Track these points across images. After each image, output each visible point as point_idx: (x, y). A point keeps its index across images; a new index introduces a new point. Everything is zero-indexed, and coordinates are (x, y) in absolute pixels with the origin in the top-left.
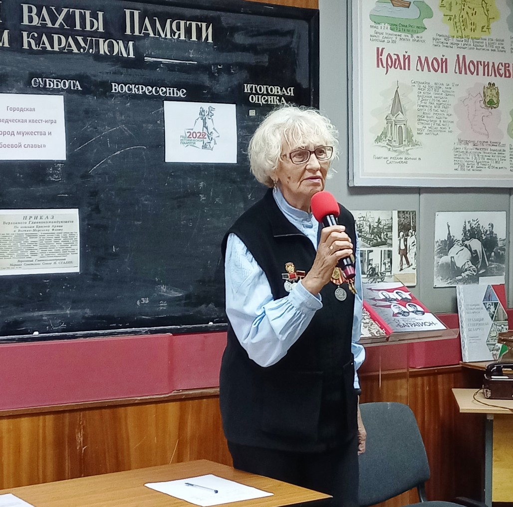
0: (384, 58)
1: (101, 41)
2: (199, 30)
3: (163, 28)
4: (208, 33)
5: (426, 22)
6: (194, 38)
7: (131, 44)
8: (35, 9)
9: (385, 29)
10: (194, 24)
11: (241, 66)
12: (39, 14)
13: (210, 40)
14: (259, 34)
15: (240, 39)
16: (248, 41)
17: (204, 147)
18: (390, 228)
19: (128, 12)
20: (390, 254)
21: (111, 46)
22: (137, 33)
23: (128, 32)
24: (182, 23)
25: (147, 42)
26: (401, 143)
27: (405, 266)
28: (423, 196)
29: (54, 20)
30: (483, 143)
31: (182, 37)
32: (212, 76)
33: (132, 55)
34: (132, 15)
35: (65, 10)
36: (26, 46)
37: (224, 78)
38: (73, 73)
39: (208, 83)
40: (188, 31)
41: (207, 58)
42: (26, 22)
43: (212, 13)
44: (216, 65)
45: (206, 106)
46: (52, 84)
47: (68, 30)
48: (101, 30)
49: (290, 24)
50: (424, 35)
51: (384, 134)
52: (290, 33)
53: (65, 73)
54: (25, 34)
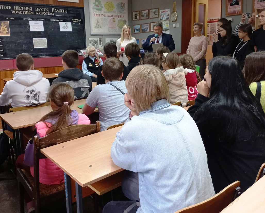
0: (95, 15)
1: (48, 13)
2: (64, 11)
3: (58, 11)
4: (66, 11)
5: (102, 9)
6: (63, 12)
7: (53, 13)
8: (37, 8)
9: (95, 10)
10: (63, 10)
11: (72, 16)
12: (38, 9)
13: (66, 12)
14: (74, 11)
15: (71, 12)
16: (72, 12)
17: (66, 29)
18: (98, 41)
19: (52, 8)
20: (98, 45)
21: (50, 14)
22: (54, 11)
23: (53, 11)
24: (61, 10)
25: (56, 13)
26: (99, 28)
27: (101, 46)
28: (103, 36)
29: (40, 10)
30: (113, 28)
31: (62, 12)
32: (67, 18)
33: (53, 15)
34: (53, 9)
35: (42, 8)
36: (36, 14)
37: (69, 18)
38: (44, 18)
39: (66, 19)
40: (62, 11)
41: (66, 15)
42: (36, 10)
43: (66, 8)
44: (67, 16)
45: (66, 22)
46: (41, 19)
47: (43, 11)
48: (48, 11)
49: (79, 10)
50: (102, 11)
51: (96, 26)
52: (80, 11)
53: (43, 18)
54: (36, 12)
